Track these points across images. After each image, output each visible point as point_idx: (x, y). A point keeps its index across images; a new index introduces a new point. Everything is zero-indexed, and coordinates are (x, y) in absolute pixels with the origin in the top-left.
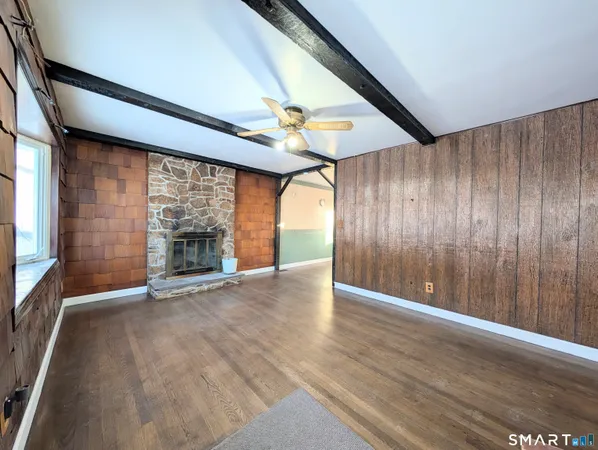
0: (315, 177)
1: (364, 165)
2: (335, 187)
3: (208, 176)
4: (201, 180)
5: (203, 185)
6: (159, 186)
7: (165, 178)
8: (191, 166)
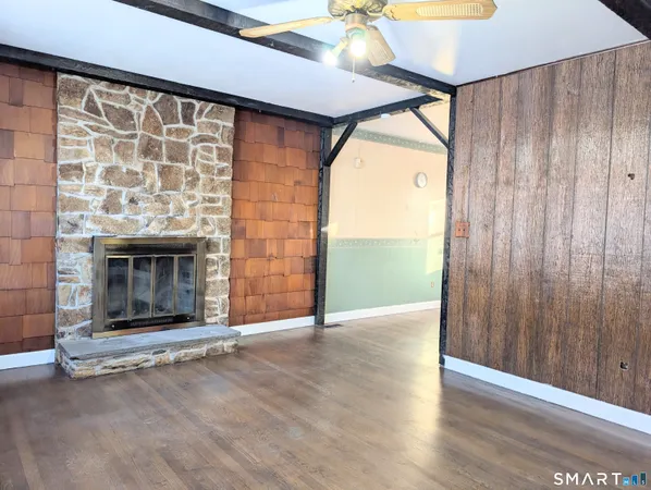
0: (405, 123)
1: (519, 97)
2: (450, 145)
3: (178, 122)
4: (164, 131)
5: (168, 142)
6: (79, 143)
7: (91, 127)
8: (142, 103)
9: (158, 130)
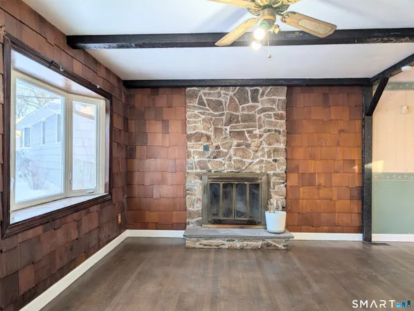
3: (249, 102)
4: (240, 109)
5: (243, 115)
6: (195, 122)
7: (200, 113)
8: (227, 94)
9: (236, 109)
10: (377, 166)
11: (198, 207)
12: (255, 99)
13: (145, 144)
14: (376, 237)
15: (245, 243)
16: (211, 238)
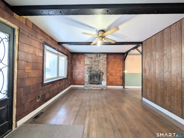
2: (142, 53)
3: (98, 57)
4: (97, 59)
6: (87, 62)
7: (88, 60)
8: (94, 56)
10: (126, 72)
11: (87, 80)
12: (100, 57)
13: (75, 66)
14: (125, 87)
15: (97, 88)
16: (90, 87)
